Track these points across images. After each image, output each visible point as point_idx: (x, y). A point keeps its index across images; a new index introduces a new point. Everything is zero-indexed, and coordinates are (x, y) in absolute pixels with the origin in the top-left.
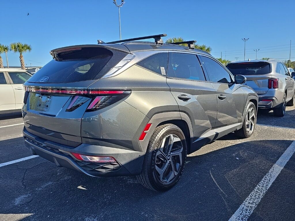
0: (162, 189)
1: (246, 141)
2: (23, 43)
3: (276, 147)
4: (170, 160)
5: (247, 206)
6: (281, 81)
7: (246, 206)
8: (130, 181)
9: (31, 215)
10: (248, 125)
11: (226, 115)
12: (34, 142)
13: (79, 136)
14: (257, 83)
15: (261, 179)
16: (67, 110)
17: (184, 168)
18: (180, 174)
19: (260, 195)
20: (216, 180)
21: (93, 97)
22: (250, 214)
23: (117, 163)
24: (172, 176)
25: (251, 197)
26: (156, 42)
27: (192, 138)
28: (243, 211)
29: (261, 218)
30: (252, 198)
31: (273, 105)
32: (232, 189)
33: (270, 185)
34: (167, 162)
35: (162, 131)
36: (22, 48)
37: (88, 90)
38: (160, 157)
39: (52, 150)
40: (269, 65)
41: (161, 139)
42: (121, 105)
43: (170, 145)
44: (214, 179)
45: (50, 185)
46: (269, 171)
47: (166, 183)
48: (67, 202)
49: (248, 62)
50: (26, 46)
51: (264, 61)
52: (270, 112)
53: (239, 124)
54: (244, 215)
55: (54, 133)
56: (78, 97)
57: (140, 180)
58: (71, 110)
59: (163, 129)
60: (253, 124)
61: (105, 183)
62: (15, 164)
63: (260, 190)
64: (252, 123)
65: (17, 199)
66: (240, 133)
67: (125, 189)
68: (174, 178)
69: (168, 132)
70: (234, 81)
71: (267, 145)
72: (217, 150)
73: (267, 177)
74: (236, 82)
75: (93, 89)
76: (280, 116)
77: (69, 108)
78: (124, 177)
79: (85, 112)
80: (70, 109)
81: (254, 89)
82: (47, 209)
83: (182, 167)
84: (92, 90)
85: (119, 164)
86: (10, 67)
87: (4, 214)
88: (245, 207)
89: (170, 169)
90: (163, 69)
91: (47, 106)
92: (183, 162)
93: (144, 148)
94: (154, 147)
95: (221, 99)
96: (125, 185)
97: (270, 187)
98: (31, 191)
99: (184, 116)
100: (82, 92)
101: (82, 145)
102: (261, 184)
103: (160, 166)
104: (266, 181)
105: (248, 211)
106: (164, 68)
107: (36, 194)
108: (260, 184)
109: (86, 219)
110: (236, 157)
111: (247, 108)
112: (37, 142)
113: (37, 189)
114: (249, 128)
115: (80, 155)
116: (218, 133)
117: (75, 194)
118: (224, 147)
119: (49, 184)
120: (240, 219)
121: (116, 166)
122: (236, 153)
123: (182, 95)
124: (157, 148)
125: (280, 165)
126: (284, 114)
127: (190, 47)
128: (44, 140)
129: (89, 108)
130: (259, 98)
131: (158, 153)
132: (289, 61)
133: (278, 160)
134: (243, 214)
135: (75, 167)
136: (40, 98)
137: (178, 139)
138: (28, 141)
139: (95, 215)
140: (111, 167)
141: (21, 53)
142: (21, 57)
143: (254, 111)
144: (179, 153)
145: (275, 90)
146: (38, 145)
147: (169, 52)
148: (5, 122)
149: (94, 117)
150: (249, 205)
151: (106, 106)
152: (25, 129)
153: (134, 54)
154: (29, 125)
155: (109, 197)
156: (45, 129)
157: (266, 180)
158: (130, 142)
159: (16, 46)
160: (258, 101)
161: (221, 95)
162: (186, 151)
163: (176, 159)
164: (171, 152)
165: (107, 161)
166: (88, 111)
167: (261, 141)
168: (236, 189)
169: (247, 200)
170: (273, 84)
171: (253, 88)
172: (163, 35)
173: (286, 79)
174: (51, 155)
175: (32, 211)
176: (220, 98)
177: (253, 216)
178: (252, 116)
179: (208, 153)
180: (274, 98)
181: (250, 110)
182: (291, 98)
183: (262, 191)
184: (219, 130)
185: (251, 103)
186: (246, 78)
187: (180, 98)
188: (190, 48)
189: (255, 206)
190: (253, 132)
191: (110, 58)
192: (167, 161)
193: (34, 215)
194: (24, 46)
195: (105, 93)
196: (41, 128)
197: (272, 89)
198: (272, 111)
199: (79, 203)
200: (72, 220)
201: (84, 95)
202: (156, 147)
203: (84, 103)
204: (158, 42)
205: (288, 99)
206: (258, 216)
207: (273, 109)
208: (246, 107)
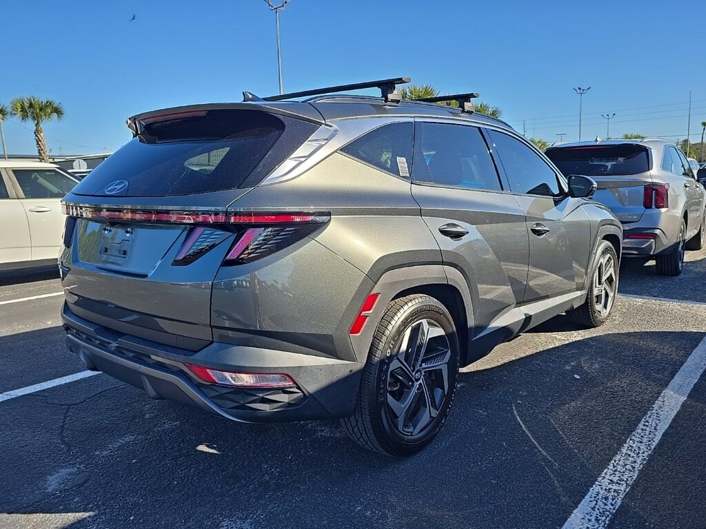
0: (403, 450)
1: (595, 335)
2: (42, 98)
3: (666, 349)
4: (421, 381)
5: (606, 490)
6: (674, 191)
7: (604, 488)
8: (322, 431)
9: (89, 517)
10: (599, 297)
11: (545, 272)
12: (91, 340)
13: (205, 325)
14: (617, 194)
15: (636, 425)
16: (176, 263)
17: (452, 401)
18: (443, 414)
19: (635, 462)
20: (528, 428)
21: (239, 230)
22: (614, 509)
23: (298, 388)
24: (425, 419)
25: (614, 467)
26: (385, 95)
27: (471, 328)
28: (597, 502)
29: (642, 517)
30: (616, 471)
31: (655, 247)
32: (569, 449)
33: (657, 440)
34: (413, 385)
35: (402, 311)
36: (41, 109)
37: (227, 214)
38: (398, 374)
39: (140, 358)
40: (645, 150)
41: (400, 332)
42: (306, 250)
43: (420, 346)
44: (523, 426)
45: (128, 442)
46: (654, 406)
47: (411, 435)
48: (175, 483)
49: (595, 144)
50: (49, 104)
51: (634, 143)
52: (647, 264)
53: (579, 293)
54: (601, 511)
55: (138, 317)
56: (204, 231)
57: (351, 429)
58: (187, 261)
59: (406, 307)
60: (611, 295)
61: (263, 437)
62: (40, 394)
63: (635, 450)
64: (609, 291)
65: (50, 478)
66: (580, 317)
67: (312, 450)
68: (430, 423)
69: (416, 315)
70: (566, 190)
71: (644, 343)
72: (526, 357)
73: (650, 419)
74: (572, 193)
75: (238, 210)
76: (673, 275)
77: (180, 257)
78: (308, 422)
79: (221, 266)
80: (184, 258)
81: (613, 210)
82: (126, 500)
83: (448, 398)
84: (236, 214)
85: (303, 392)
86: (11, 157)
87: (22, 513)
88: (602, 492)
89: (419, 402)
90: (402, 162)
91: (125, 253)
92: (452, 386)
93: (360, 353)
94: (383, 350)
95: (538, 235)
96: (312, 441)
97: (658, 445)
98: (83, 457)
99: (453, 276)
100: (211, 219)
101: (214, 345)
102: (636, 435)
103: (399, 396)
104: (648, 429)
105: (610, 501)
106: (404, 159)
107: (97, 465)
108: (633, 438)
109: (223, 523)
110: (573, 371)
111: (597, 254)
112: (98, 340)
113: (98, 453)
114: (601, 303)
115: (208, 371)
116: (531, 316)
117: (192, 464)
118: (542, 350)
119: (127, 439)
120: (593, 520)
121: (296, 396)
122: (572, 363)
123: (448, 225)
124: (391, 352)
125: (678, 390)
126: (681, 268)
127: (464, 109)
128: (117, 334)
129: (232, 258)
130: (624, 230)
131: (395, 365)
132: (686, 141)
133: (673, 378)
134: (598, 509)
135: (196, 400)
136: (106, 232)
137: (439, 332)
138: (76, 337)
139: (243, 515)
140: (284, 398)
141: (38, 123)
142: (37, 132)
143: (612, 261)
144: (441, 364)
145: (660, 213)
146: (103, 345)
147: (417, 120)
148: (6, 290)
149: (241, 278)
150: (610, 486)
151: (271, 251)
152: (66, 309)
153: (335, 127)
154: (76, 297)
155: (276, 471)
156: (113, 306)
157: (648, 426)
158: (328, 338)
159: (27, 105)
160: (621, 238)
161: (537, 225)
162: (458, 358)
163: (434, 379)
164: (422, 362)
165: (275, 385)
166: (227, 263)
167: (629, 335)
168: (578, 448)
169: (606, 474)
170: (655, 196)
171: (609, 208)
172: (401, 79)
173: (686, 186)
174: (135, 371)
175: (90, 506)
176: (534, 231)
177: (622, 511)
178: (608, 275)
179: (505, 364)
180: (657, 232)
181: (604, 261)
182: (696, 232)
183: (639, 453)
184: (533, 309)
185: (607, 243)
186: (595, 183)
187: (444, 232)
188: (463, 111)
189: (626, 489)
190: (609, 314)
191: (278, 137)
192: (413, 382)
193: (95, 516)
194: (46, 106)
195: (266, 219)
196: (105, 303)
197: (654, 211)
198: (652, 263)
199: (205, 487)
200: (189, 527)
201: (216, 226)
202: (389, 351)
203: (217, 245)
204: (390, 97)
205: (690, 234)
206: (635, 513)
207: (654, 257)
208: (595, 254)
